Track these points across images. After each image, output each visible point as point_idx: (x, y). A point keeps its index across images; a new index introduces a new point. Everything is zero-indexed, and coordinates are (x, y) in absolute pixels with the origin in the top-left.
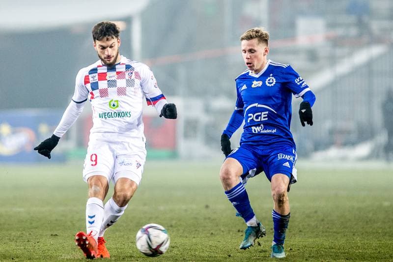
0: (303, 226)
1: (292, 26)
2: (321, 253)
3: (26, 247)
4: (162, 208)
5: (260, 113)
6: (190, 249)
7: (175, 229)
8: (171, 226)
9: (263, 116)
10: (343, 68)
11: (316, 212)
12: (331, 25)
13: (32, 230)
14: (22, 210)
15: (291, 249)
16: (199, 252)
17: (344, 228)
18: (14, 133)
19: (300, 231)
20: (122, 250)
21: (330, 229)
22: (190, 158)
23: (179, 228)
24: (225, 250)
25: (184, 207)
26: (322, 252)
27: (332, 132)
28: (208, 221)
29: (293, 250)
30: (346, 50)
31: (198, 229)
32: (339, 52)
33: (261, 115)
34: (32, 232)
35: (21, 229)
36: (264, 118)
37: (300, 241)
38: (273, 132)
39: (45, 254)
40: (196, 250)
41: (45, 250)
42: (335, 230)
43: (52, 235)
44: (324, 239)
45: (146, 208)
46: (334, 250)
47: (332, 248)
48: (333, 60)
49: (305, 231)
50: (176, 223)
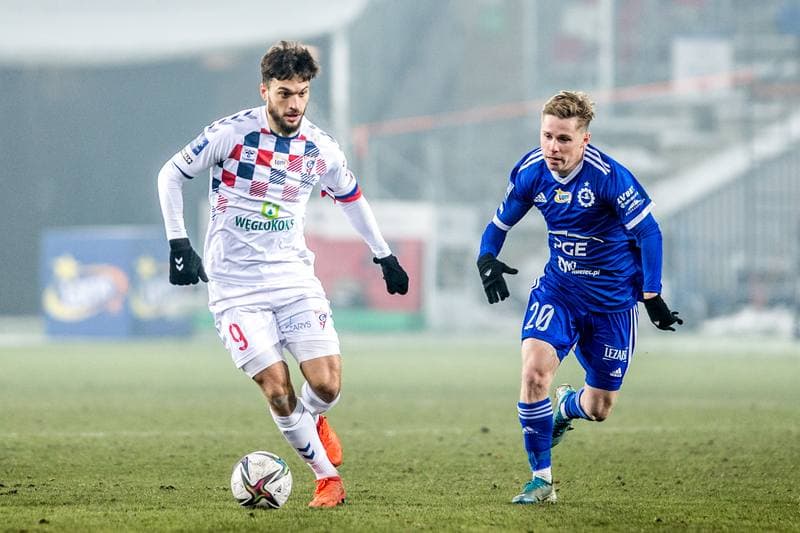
0: (685, 471)
1: (664, 55)
2: (721, 528)
3: (110, 512)
4: (390, 433)
5: (572, 244)
6: (450, 518)
7: (417, 477)
8: (411, 470)
9: (577, 249)
10: (769, 144)
11: (711, 443)
12: (744, 56)
13: (120, 477)
14: (101, 434)
15: (659, 520)
16: (469, 525)
17: (771, 475)
18: (83, 276)
19: (679, 482)
20: (307, 520)
21: (742, 478)
22: (449, 329)
23: (428, 475)
24: (522, 521)
25: (436, 432)
26: (724, 527)
27: (745, 277)
28: (486, 459)
29: (664, 521)
30: (775, 108)
31: (466, 478)
32: (759, 110)
33: (574, 248)
34: (120, 480)
35: (97, 475)
36: (580, 252)
37: (679, 504)
38: (594, 274)
39: (148, 527)
40: (461, 521)
41: (148, 520)
42: (750, 481)
43: (162, 487)
44: (727, 498)
45: (358, 432)
46: (749, 523)
47: (745, 518)
48: (748, 129)
49: (687, 481)
50: (421, 464)
